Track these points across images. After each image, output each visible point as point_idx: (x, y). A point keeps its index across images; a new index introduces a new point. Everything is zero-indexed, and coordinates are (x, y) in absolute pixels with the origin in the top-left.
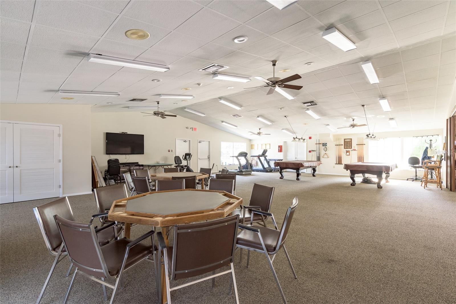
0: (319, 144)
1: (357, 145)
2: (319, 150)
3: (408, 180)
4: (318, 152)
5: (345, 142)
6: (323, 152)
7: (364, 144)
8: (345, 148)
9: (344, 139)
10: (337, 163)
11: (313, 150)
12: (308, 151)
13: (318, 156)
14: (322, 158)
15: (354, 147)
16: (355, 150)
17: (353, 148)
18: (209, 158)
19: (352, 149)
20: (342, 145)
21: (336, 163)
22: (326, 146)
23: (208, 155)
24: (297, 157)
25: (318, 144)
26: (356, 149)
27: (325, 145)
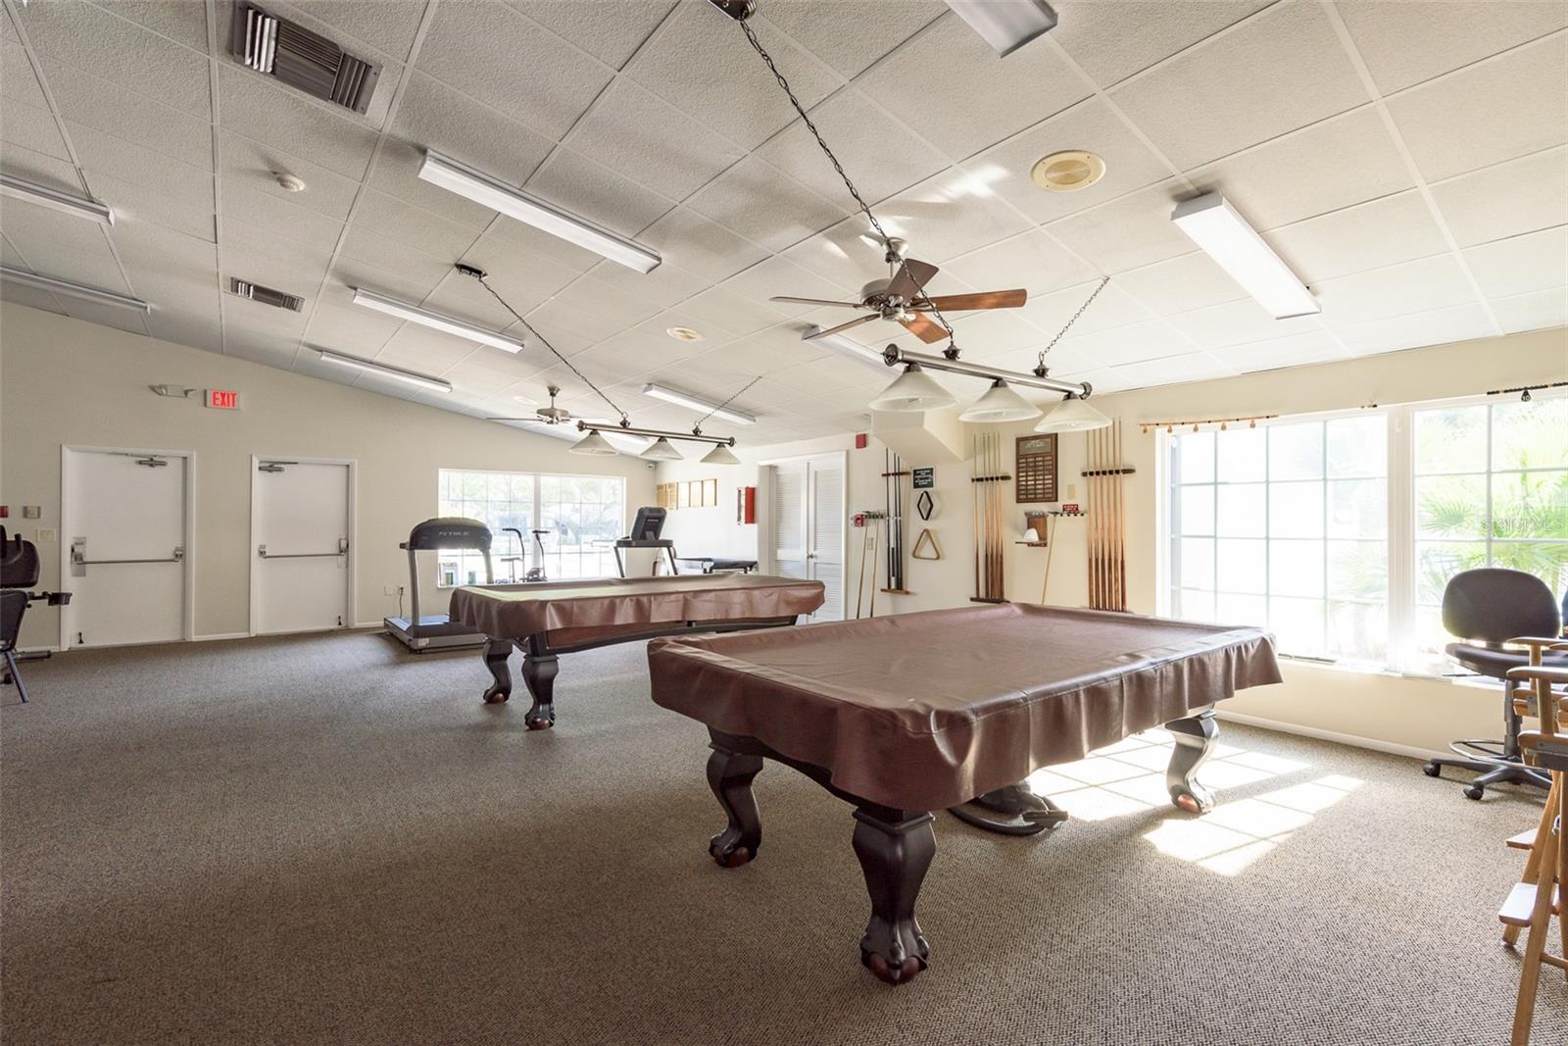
0: (895, 474)
1: (1084, 474)
2: (898, 513)
3: (1435, 773)
4: (892, 522)
5: (1019, 457)
6: (915, 525)
7: (1126, 471)
8: (1019, 501)
9: (1019, 441)
10: (982, 594)
11: (872, 509)
12: (850, 516)
13: (892, 546)
14: (910, 557)
15: (1071, 488)
16: (1073, 510)
17: (1064, 499)
18: (344, 551)
19: (1059, 506)
20: (1006, 478)
21: (975, 596)
22: (930, 485)
23: (340, 533)
24: (815, 549)
25: (892, 478)
26: (1080, 501)
27: (922, 478)
